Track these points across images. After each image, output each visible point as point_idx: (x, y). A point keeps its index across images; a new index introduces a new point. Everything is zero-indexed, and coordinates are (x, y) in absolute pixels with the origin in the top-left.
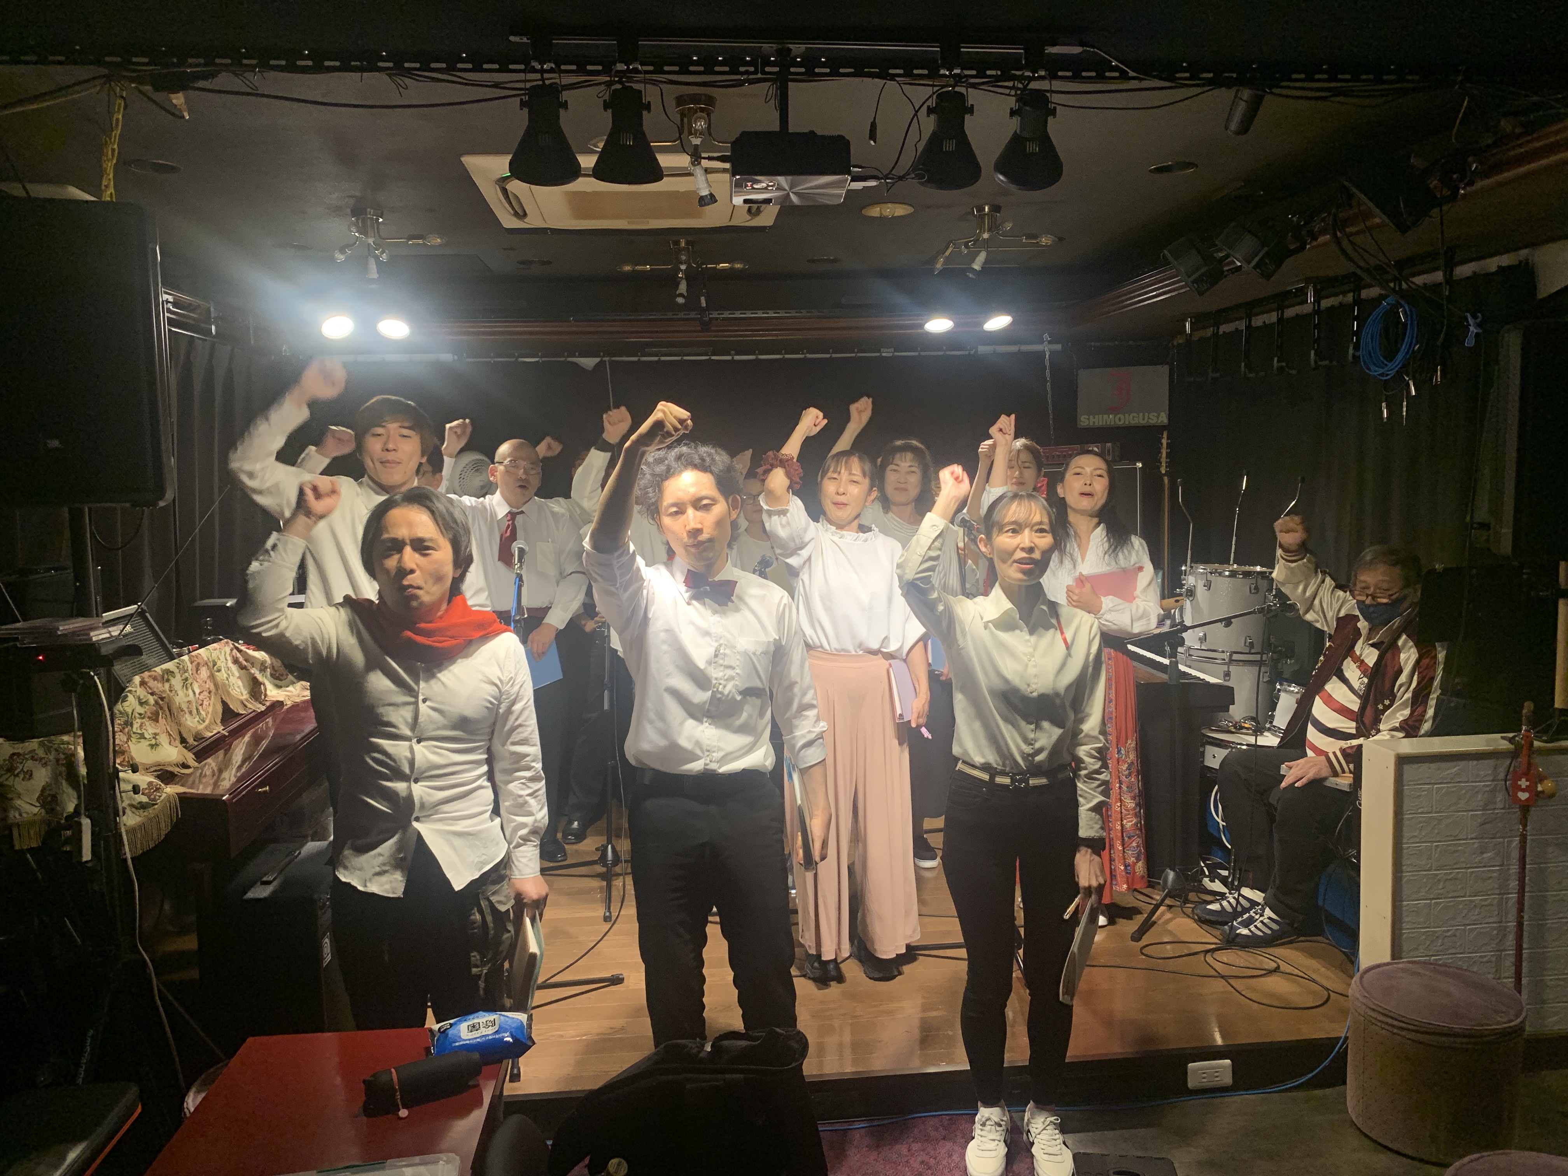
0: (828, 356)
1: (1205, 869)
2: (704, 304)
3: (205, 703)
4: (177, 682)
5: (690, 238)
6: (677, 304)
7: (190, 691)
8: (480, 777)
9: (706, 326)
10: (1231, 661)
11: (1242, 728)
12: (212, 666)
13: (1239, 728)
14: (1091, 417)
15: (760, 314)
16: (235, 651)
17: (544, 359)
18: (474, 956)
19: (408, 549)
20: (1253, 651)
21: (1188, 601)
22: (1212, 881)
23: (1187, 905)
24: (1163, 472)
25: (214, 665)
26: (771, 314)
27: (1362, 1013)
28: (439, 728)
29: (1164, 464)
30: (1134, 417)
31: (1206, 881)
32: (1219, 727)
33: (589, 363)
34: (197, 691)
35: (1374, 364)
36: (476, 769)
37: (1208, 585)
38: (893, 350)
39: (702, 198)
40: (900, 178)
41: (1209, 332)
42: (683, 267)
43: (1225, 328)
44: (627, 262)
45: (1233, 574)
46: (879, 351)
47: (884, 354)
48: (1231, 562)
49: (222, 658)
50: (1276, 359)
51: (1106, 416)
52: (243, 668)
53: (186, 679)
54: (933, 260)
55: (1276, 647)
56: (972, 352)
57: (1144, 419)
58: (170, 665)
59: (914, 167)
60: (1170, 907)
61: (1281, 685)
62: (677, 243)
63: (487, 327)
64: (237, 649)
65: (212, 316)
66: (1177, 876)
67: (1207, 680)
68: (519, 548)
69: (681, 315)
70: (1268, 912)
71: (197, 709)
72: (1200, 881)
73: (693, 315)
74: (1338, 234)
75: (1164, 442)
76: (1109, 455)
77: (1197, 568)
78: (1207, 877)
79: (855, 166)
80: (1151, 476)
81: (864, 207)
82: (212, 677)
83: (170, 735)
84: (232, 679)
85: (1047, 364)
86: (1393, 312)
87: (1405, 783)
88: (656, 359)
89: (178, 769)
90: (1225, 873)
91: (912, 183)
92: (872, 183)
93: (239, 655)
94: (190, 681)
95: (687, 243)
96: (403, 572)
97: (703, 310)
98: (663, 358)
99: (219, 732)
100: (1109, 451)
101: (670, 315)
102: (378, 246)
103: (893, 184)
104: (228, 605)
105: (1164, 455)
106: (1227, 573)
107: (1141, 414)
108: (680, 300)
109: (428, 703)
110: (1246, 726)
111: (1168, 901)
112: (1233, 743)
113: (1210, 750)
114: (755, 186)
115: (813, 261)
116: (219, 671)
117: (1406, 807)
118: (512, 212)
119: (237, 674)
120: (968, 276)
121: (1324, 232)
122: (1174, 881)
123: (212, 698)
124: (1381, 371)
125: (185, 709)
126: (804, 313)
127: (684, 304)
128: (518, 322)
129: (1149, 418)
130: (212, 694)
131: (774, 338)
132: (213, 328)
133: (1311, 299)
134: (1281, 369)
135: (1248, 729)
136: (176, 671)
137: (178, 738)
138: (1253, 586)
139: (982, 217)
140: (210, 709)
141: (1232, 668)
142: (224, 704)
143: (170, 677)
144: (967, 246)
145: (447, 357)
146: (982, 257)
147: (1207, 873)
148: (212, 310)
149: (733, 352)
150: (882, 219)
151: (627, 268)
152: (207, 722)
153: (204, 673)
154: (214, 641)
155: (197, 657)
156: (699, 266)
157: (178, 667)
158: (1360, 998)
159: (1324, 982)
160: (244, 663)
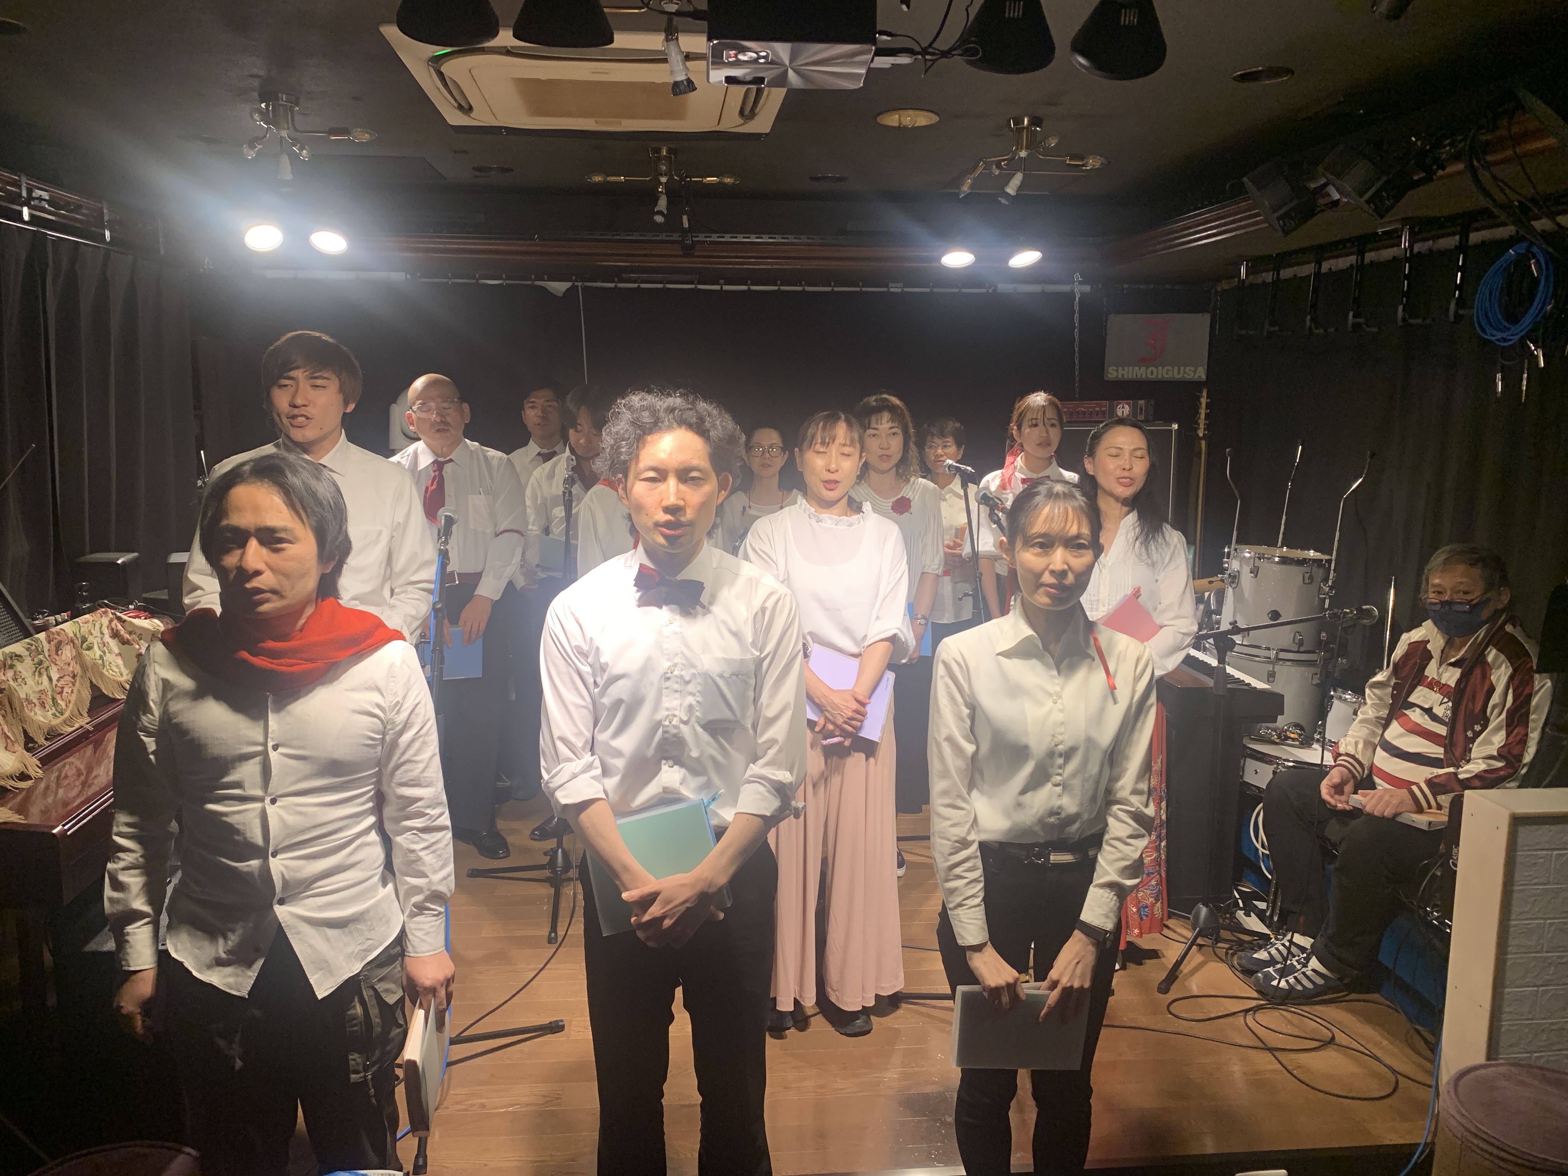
0: (829, 289)
1: (1240, 901)
2: (686, 224)
3: (66, 690)
4: (25, 668)
5: (673, 146)
6: (655, 223)
7: (45, 677)
8: (366, 832)
9: (688, 250)
10: (1278, 659)
11: (1287, 738)
12: (81, 643)
13: (1283, 739)
14: (1120, 368)
15: (753, 239)
16: (115, 621)
17: (508, 282)
18: (354, 1060)
19: (253, 543)
20: (1302, 649)
21: (1230, 589)
22: (1248, 915)
23: (1220, 945)
24: (1201, 435)
25: (83, 643)
26: (766, 239)
27: (1459, 1135)
28: (299, 781)
29: (1202, 426)
30: (1168, 370)
31: (1240, 914)
32: (1261, 736)
33: (559, 287)
34: (55, 676)
35: (1491, 325)
36: (359, 823)
37: (1255, 571)
38: (902, 285)
39: (676, 84)
40: (945, 54)
41: (1268, 277)
42: (664, 180)
43: (1286, 273)
44: (598, 172)
45: (1284, 560)
46: (887, 286)
47: (892, 290)
48: (1279, 544)
49: (96, 632)
50: (1351, 314)
51: (1137, 368)
52: (124, 642)
53: (40, 663)
54: (957, 182)
55: (1327, 644)
56: (990, 291)
57: (1179, 373)
58: (17, 648)
59: (963, 40)
60: (1201, 946)
61: (1335, 691)
62: (658, 151)
63: (440, 243)
64: (119, 619)
65: (106, 218)
66: (1211, 913)
67: (1253, 685)
68: (446, 516)
69: (663, 237)
70: (1314, 963)
71: (53, 699)
72: (1233, 914)
73: (676, 237)
74: (1475, 163)
75: (1204, 401)
76: (1141, 413)
77: (1243, 551)
78: (1241, 909)
79: (882, 33)
80: (1187, 438)
81: (881, 113)
82: (79, 657)
83: (7, 737)
84: (108, 657)
85: (1077, 308)
86: (1522, 263)
87: (1519, 848)
88: (636, 285)
89: (12, 783)
90: (1262, 905)
91: (958, 61)
92: (904, 60)
93: (120, 627)
94: (45, 665)
95: (669, 151)
96: (245, 575)
97: (684, 231)
98: (643, 286)
99: (82, 727)
100: (1141, 409)
101: (649, 236)
102: (295, 141)
103: (934, 61)
104: (119, 562)
105: (1203, 416)
106: (1277, 559)
107: (1176, 368)
108: (659, 219)
109: (280, 750)
110: (1293, 736)
111: (1200, 941)
112: (1279, 758)
113: (1251, 765)
114: (741, 57)
115: (816, 179)
116: (89, 648)
117: (1517, 877)
118: (456, 105)
119: (117, 651)
120: (1000, 203)
121: (1456, 158)
122: (1206, 918)
123: (77, 684)
124: (1499, 335)
125: (35, 701)
126: (804, 239)
127: (661, 224)
128: (478, 238)
129: (1184, 373)
130: (78, 679)
131: (769, 267)
132: (107, 234)
133: (1405, 243)
134: (1356, 326)
135: (1294, 740)
136: (25, 653)
137: (22, 739)
138: (1307, 576)
139: (1020, 131)
140: (73, 698)
141: (1277, 668)
142: (93, 687)
143: (15, 662)
144: (999, 166)
145: (398, 277)
146: (1017, 179)
147: (1241, 905)
148: (105, 211)
149: (722, 281)
150: (901, 129)
151: (598, 179)
152: (67, 714)
153: (67, 652)
154: (90, 611)
155: (58, 634)
156: (682, 179)
157: (28, 649)
158: (1457, 1116)
159: (1388, 1060)
160: (127, 636)
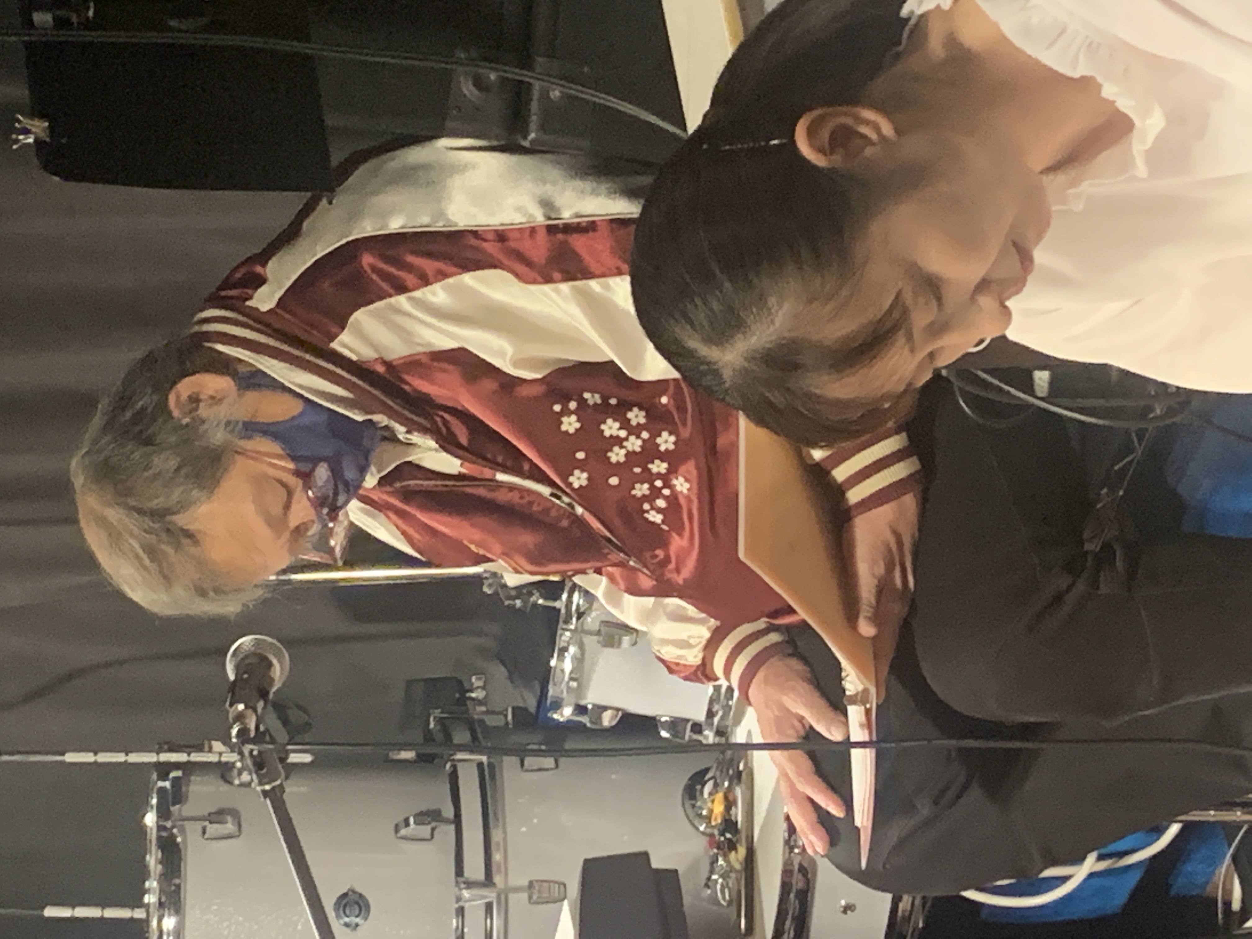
55: (429, 737)
110: (719, 808)
138: (212, 829)
